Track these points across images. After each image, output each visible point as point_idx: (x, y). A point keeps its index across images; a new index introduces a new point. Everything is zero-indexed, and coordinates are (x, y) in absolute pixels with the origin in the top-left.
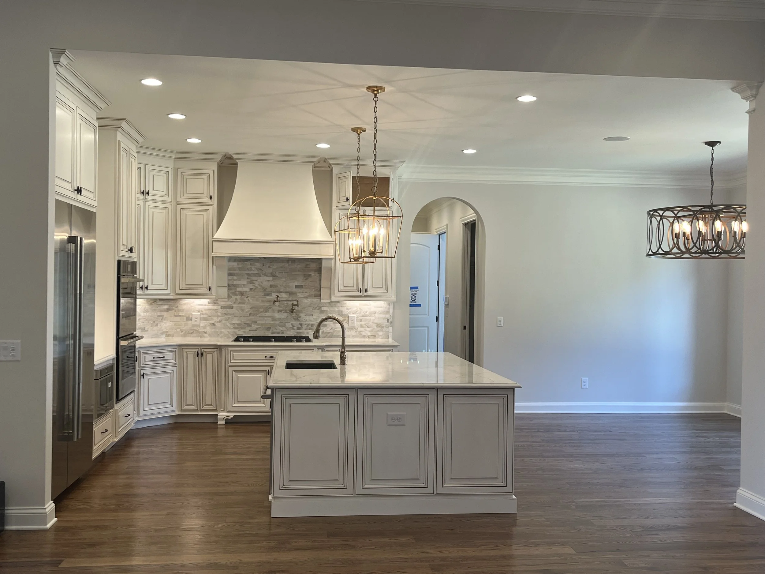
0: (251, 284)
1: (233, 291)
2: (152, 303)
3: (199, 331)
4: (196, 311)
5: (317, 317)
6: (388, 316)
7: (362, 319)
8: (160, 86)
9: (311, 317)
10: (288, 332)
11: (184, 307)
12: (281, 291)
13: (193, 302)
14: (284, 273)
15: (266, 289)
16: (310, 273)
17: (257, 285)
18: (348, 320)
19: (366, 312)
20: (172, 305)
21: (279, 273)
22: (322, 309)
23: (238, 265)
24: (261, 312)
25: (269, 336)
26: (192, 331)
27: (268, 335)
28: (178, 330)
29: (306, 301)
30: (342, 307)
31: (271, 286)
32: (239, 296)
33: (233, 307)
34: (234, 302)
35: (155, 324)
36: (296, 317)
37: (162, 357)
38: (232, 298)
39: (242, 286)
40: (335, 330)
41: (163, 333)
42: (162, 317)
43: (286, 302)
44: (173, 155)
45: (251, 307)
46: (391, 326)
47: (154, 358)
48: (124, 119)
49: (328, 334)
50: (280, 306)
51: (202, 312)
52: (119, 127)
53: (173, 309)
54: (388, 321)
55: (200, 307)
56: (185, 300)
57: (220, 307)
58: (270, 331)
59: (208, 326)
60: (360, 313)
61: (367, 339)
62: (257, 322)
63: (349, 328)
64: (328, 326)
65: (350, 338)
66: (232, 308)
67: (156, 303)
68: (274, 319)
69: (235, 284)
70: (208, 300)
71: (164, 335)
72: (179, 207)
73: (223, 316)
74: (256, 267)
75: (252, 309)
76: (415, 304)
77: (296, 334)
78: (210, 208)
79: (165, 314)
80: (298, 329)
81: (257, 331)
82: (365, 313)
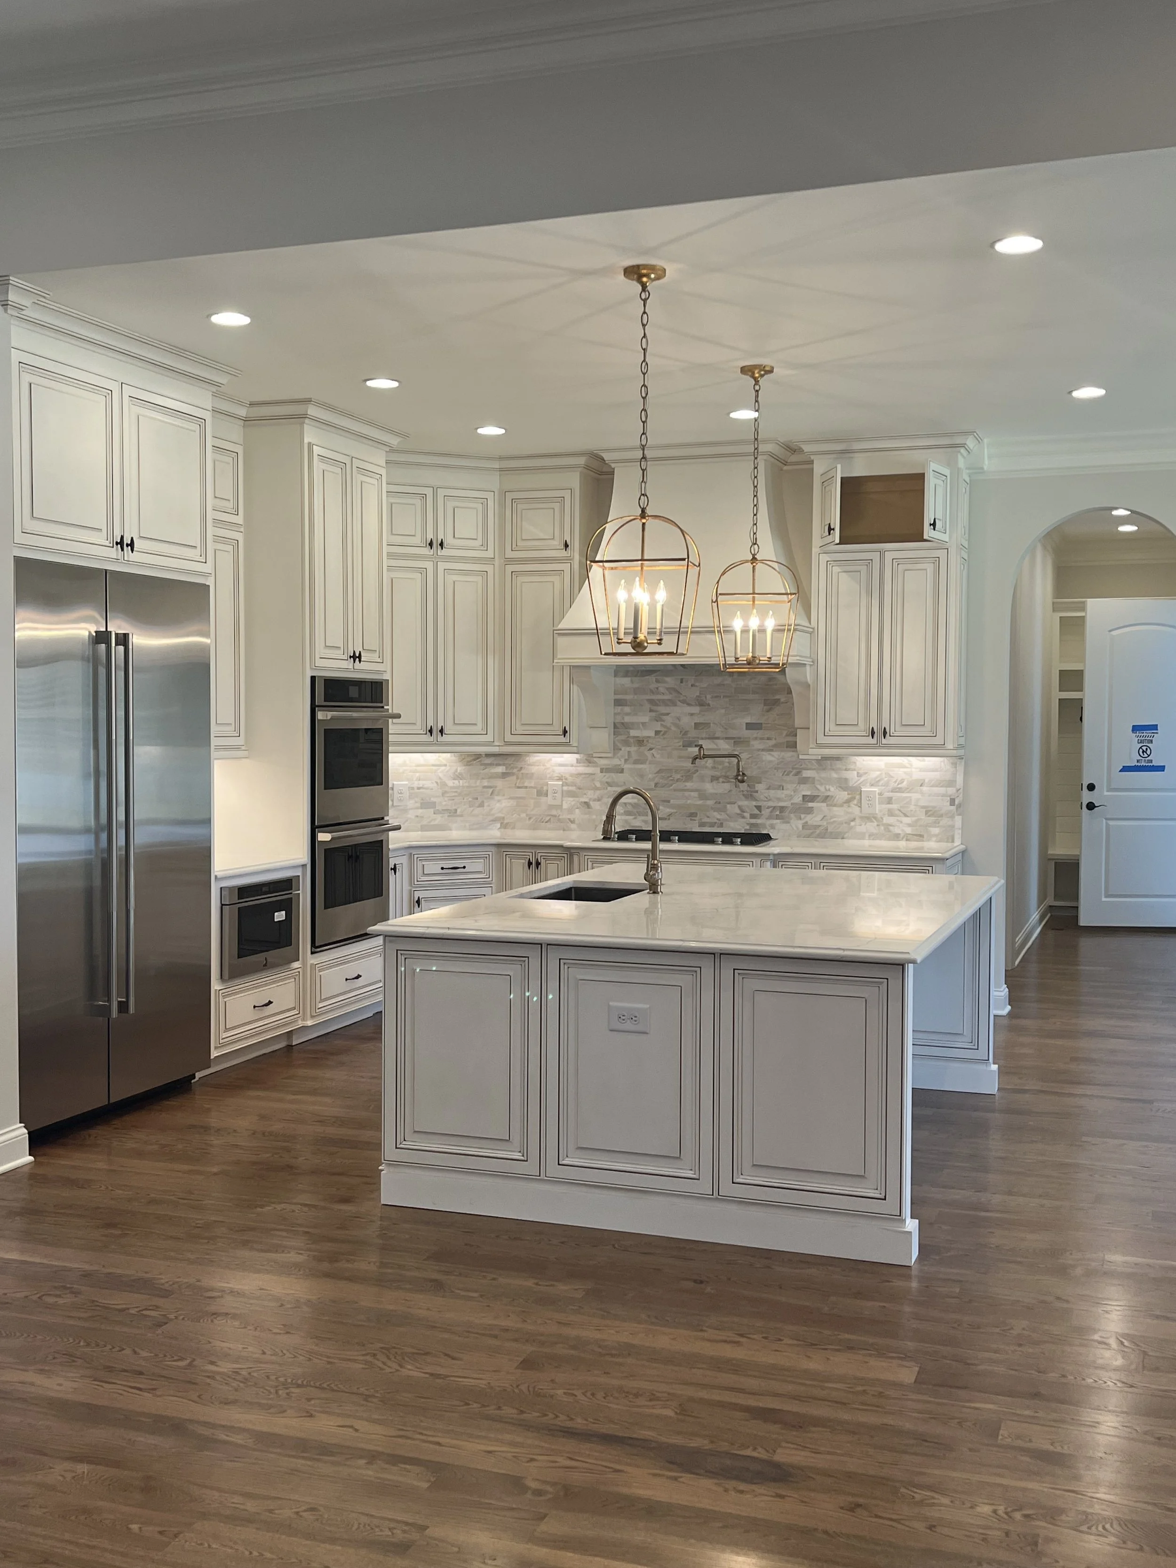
0: (657, 721)
1: (623, 737)
2: (470, 761)
3: (561, 817)
4: (556, 778)
5: (792, 793)
6: (951, 791)
7: (892, 798)
8: (246, 326)
9: (779, 792)
10: (732, 824)
11: (534, 769)
12: (717, 735)
13: (550, 760)
14: (724, 697)
15: (686, 733)
16: (777, 697)
17: (668, 725)
18: (861, 799)
19: (902, 781)
20: (512, 765)
21: (712, 697)
22: (804, 775)
23: (632, 682)
24: (678, 780)
25: (693, 830)
26: (547, 819)
27: (692, 828)
28: (523, 815)
29: (767, 757)
30: (846, 770)
31: (697, 725)
32: (635, 746)
33: (623, 769)
34: (626, 761)
35: (477, 803)
36: (747, 791)
37: (459, 868)
38: (621, 752)
39: (641, 726)
40: (832, 820)
41: (494, 820)
42: (492, 789)
43: (727, 760)
44: (496, 465)
45: (658, 769)
46: (959, 815)
47: (442, 868)
48: (308, 401)
49: (815, 829)
50: (715, 768)
51: (566, 779)
52: (304, 416)
53: (513, 774)
54: (952, 802)
55: (562, 769)
56: (535, 757)
57: (598, 770)
58: (695, 820)
59: (577, 808)
60: (887, 784)
61: (902, 844)
62: (669, 802)
63: (861, 818)
64: (815, 811)
65: (863, 838)
66: (622, 771)
67: (480, 761)
68: (703, 796)
69: (627, 723)
70: (577, 756)
71: (499, 825)
72: (510, 568)
73: (604, 789)
74: (667, 686)
75: (660, 775)
76: (1149, 764)
77: (748, 827)
78: (566, 567)
79: (499, 783)
80: (753, 816)
81: (669, 819)
82: (898, 784)
